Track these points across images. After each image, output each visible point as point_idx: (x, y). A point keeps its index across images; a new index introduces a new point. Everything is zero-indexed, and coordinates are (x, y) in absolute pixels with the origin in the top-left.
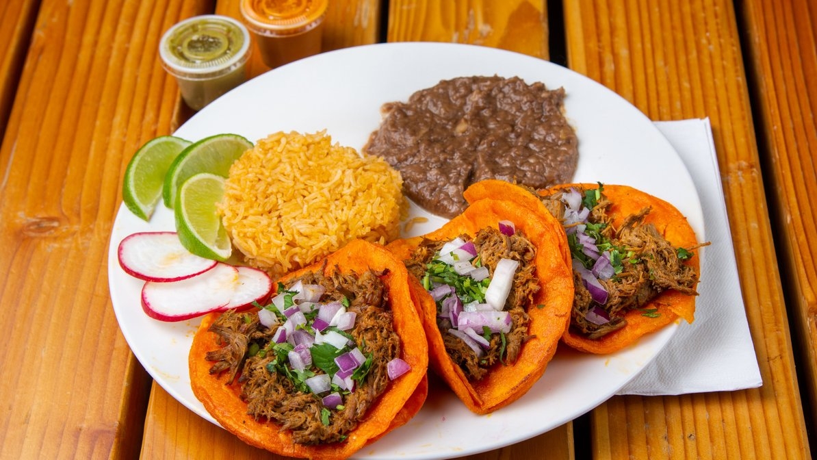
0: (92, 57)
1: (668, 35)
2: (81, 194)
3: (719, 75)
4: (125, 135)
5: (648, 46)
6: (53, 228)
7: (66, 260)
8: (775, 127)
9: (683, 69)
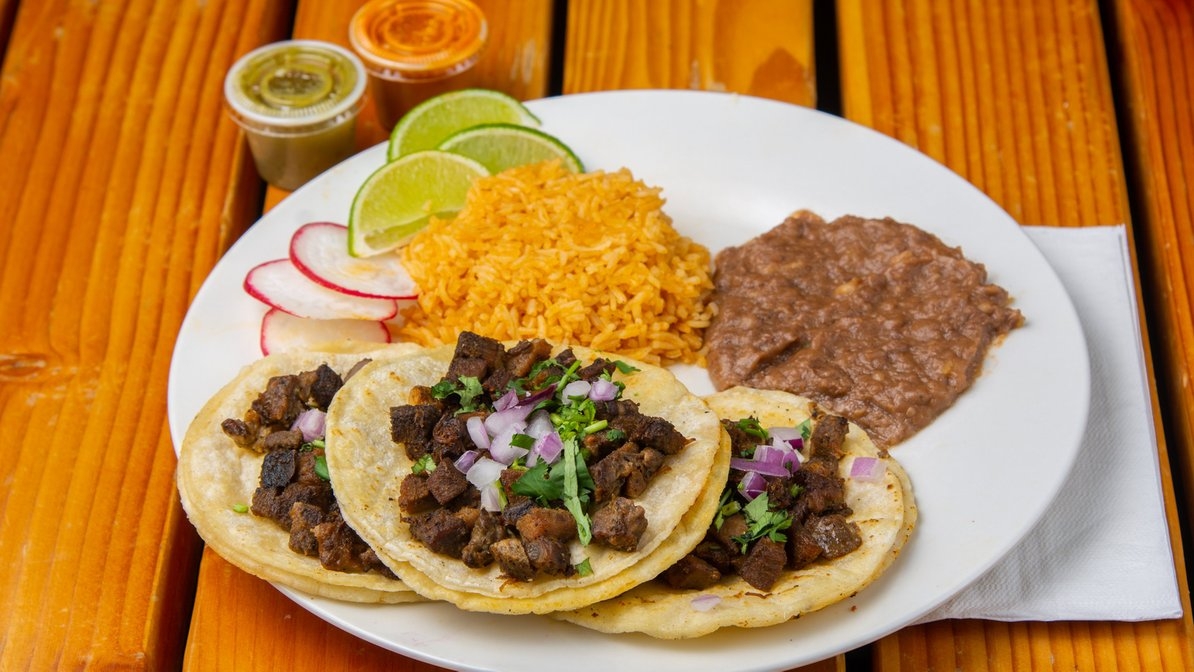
0: (95, 119)
1: (1004, 105)
2: (79, 321)
3: (1082, 165)
4: (148, 235)
5: (972, 120)
6: (37, 369)
7: (58, 418)
8: (1168, 245)
9: (1026, 156)
